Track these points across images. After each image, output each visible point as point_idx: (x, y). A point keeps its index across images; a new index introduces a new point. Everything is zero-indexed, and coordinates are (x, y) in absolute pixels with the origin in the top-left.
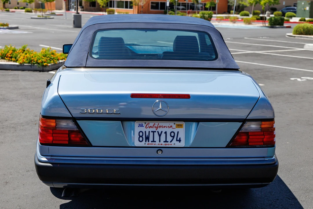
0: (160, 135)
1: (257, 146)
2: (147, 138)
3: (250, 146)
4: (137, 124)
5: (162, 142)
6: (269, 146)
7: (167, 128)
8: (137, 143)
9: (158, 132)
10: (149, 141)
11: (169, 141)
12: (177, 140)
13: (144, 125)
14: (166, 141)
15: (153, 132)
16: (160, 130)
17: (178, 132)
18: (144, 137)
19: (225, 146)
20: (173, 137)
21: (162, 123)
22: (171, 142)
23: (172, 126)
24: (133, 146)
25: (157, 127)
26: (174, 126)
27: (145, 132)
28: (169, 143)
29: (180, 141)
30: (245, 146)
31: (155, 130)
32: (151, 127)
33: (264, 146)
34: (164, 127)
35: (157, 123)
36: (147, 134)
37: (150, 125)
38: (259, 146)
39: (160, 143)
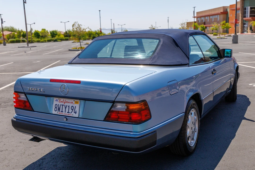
0: (66, 108)
1: (124, 122)
2: (59, 109)
3: (119, 122)
4: (55, 99)
5: (66, 113)
6: (133, 123)
7: (70, 103)
8: (54, 112)
9: (65, 105)
10: (59, 112)
11: (70, 113)
12: (74, 112)
13: (58, 100)
14: (68, 112)
15: (63, 105)
16: (66, 104)
17: (75, 107)
18: (57, 108)
19: (103, 120)
20: (73, 110)
21: (67, 100)
22: (71, 113)
23: (72, 102)
24: (52, 113)
25: (65, 102)
26: (74, 102)
27: (58, 105)
28: (70, 114)
29: (76, 113)
30: (116, 122)
31: (64, 104)
32: (62, 102)
33: (129, 123)
34: (69, 102)
35: (65, 100)
36: (59, 106)
37: (61, 101)
38: (125, 122)
39: (65, 113)
